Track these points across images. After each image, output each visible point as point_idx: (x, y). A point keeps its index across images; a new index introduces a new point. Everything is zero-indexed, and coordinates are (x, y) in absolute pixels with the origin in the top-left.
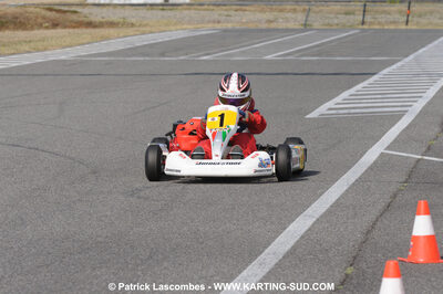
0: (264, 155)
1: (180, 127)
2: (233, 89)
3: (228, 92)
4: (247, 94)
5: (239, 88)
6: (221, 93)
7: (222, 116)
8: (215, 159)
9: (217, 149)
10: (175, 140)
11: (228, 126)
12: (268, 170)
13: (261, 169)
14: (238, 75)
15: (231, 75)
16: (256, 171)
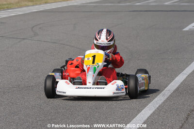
0: (120, 83)
2: (103, 39)
3: (100, 41)
4: (112, 43)
5: (107, 39)
6: (95, 42)
7: (94, 57)
10: (66, 71)
11: (98, 64)
12: (122, 93)
13: (117, 91)
14: (107, 30)
15: (102, 30)
16: (114, 93)
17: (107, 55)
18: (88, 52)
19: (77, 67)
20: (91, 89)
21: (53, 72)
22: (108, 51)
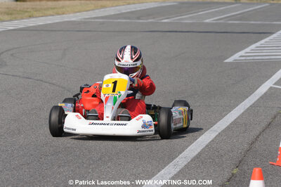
0: (147, 118)
1: (85, 90)
2: (127, 59)
3: (123, 62)
4: (139, 63)
5: (132, 59)
6: (117, 63)
7: (115, 83)
8: (106, 120)
9: (108, 112)
10: (80, 101)
11: (119, 92)
12: (150, 131)
13: (144, 129)
14: (132, 47)
15: (125, 47)
16: (139, 132)
17: (132, 80)
18: (107, 77)
19: (94, 96)
20: (109, 126)
21: (64, 102)
22: (135, 74)
